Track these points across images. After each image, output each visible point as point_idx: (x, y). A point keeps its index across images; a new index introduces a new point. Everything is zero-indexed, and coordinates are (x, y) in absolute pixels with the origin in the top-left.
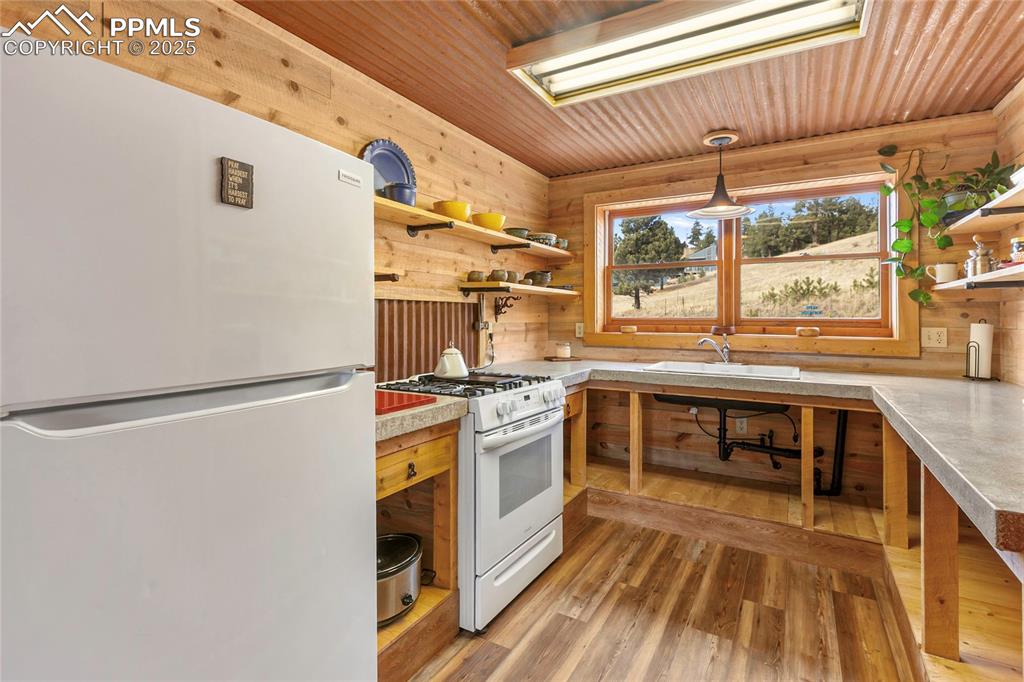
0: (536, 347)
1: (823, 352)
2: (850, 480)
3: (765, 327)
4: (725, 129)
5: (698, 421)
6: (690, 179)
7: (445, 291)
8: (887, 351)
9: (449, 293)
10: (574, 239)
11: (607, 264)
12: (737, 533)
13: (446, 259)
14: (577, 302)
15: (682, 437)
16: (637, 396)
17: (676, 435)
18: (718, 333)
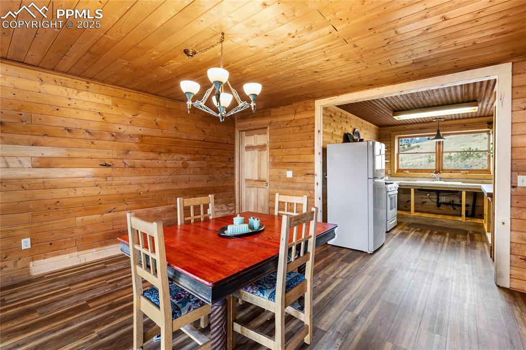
1: (469, 178)
2: (477, 212)
3: (451, 171)
4: (440, 118)
5: (430, 198)
6: (427, 129)
8: (489, 178)
10: (388, 145)
11: (398, 152)
14: (388, 164)
15: (424, 202)
16: (413, 189)
17: (422, 202)
18: (436, 173)
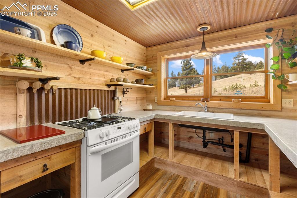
0: (141, 105)
1: (242, 108)
2: (253, 157)
3: (220, 98)
4: (205, 24)
5: (196, 133)
6: (194, 45)
7: (99, 86)
8: (268, 108)
9: (101, 86)
10: (154, 68)
11: (166, 77)
12: (209, 179)
13: (100, 74)
14: (155, 90)
15: (191, 138)
16: (172, 124)
17: (189, 137)
18: (203, 101)
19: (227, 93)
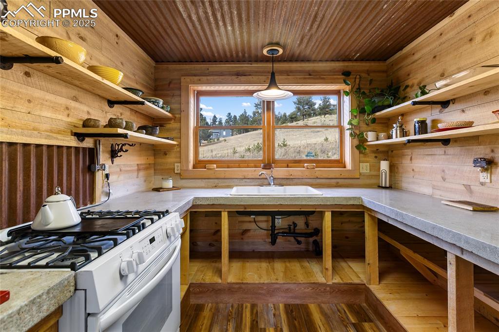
0: (145, 181)
1: (319, 177)
3: (288, 164)
5: (255, 222)
6: (250, 75)
8: (347, 176)
10: (175, 106)
11: (195, 125)
12: (291, 295)
14: (176, 149)
15: (245, 232)
16: (226, 213)
17: (241, 231)
18: (265, 168)
19: (251, 154)
